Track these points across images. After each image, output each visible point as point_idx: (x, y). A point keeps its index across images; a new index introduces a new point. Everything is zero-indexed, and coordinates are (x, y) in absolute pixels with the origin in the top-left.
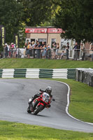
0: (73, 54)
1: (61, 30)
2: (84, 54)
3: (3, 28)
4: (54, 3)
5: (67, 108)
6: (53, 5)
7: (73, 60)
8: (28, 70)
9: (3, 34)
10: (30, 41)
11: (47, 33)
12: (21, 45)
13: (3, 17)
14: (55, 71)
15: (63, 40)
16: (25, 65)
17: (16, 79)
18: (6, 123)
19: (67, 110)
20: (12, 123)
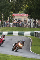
0: (33, 25)
1: (28, 15)
2: (38, 25)
3: (3, 14)
4: (25, 3)
5: (30, 48)
6: (24, 4)
7: (33, 28)
8: (14, 32)
9: (3, 17)
10: (14, 20)
11: (22, 16)
12: (11, 21)
13: (3, 10)
14: (25, 32)
15: (29, 19)
16: (13, 30)
17: (8, 36)
18: (4, 55)
19: (30, 49)
20: (6, 55)
